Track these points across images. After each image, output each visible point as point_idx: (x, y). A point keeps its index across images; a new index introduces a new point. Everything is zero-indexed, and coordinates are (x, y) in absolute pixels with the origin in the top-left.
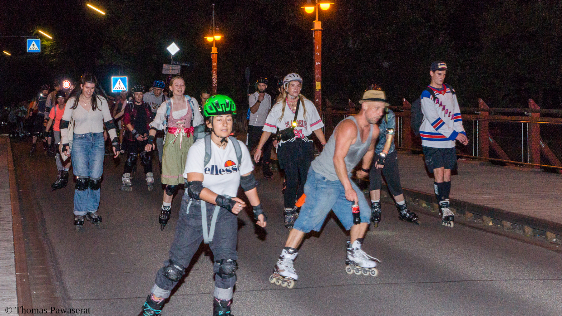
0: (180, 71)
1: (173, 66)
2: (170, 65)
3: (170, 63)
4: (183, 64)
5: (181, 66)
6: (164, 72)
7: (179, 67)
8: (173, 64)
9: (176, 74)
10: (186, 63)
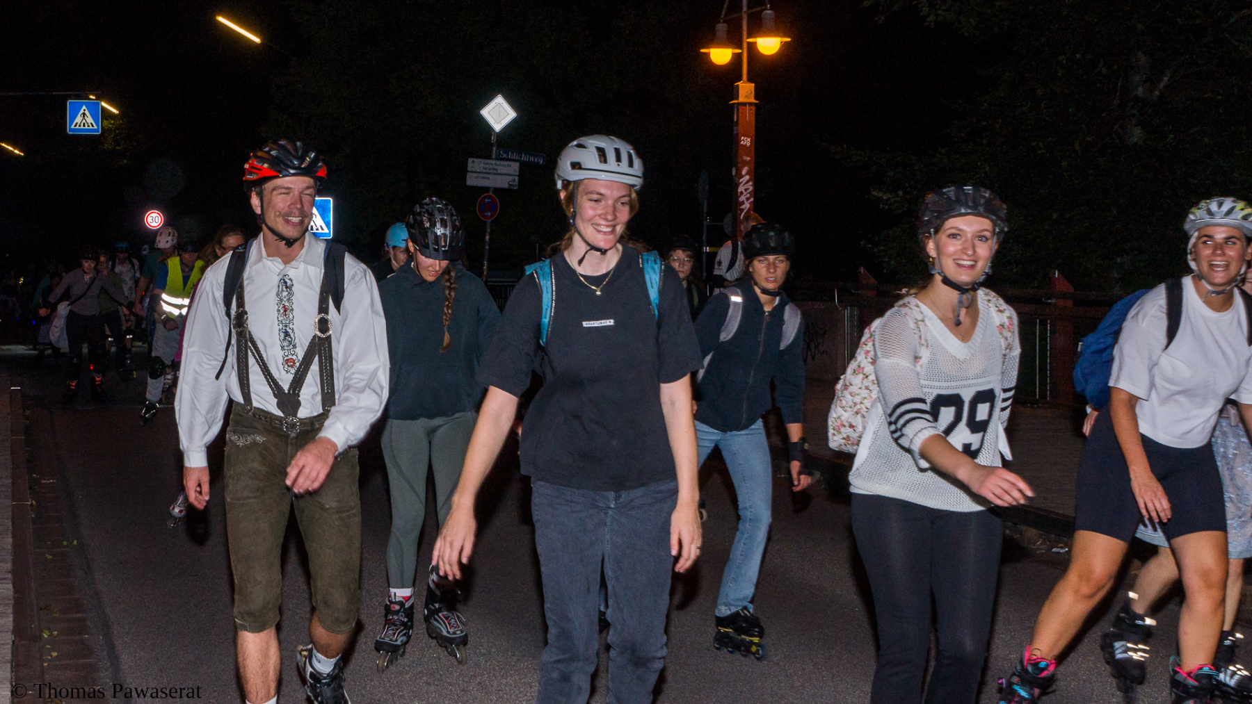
0: (517, 178)
1: (498, 162)
2: (489, 161)
3: (489, 157)
4: (524, 158)
5: (523, 164)
6: (472, 181)
7: (515, 167)
8: (497, 159)
9: (506, 186)
10: (532, 155)
